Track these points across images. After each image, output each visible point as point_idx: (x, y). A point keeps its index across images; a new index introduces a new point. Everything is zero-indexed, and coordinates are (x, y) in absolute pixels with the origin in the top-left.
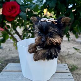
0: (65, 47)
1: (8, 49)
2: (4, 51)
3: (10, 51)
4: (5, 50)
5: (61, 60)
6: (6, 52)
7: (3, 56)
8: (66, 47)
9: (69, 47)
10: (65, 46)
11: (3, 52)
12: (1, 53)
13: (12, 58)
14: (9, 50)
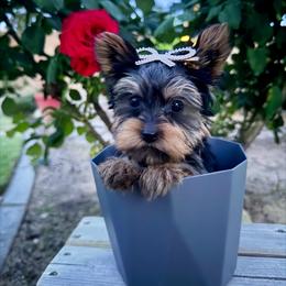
0: (259, 164)
1: (67, 167)
2: (57, 174)
3: (75, 175)
4: (59, 171)
5: (251, 209)
6: (60, 177)
7: (54, 188)
8: (264, 162)
9: (274, 165)
10: (259, 160)
11: (51, 176)
12: (47, 179)
13: (83, 196)
14: (73, 170)
